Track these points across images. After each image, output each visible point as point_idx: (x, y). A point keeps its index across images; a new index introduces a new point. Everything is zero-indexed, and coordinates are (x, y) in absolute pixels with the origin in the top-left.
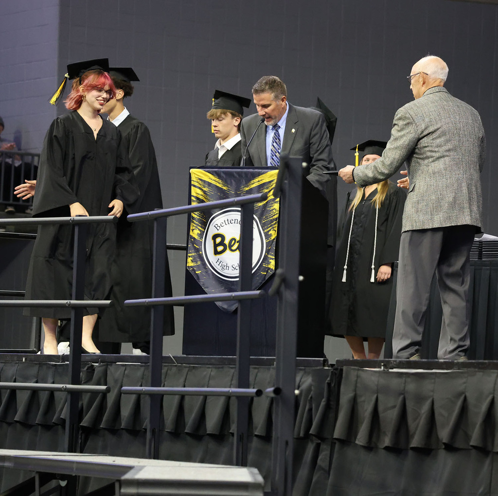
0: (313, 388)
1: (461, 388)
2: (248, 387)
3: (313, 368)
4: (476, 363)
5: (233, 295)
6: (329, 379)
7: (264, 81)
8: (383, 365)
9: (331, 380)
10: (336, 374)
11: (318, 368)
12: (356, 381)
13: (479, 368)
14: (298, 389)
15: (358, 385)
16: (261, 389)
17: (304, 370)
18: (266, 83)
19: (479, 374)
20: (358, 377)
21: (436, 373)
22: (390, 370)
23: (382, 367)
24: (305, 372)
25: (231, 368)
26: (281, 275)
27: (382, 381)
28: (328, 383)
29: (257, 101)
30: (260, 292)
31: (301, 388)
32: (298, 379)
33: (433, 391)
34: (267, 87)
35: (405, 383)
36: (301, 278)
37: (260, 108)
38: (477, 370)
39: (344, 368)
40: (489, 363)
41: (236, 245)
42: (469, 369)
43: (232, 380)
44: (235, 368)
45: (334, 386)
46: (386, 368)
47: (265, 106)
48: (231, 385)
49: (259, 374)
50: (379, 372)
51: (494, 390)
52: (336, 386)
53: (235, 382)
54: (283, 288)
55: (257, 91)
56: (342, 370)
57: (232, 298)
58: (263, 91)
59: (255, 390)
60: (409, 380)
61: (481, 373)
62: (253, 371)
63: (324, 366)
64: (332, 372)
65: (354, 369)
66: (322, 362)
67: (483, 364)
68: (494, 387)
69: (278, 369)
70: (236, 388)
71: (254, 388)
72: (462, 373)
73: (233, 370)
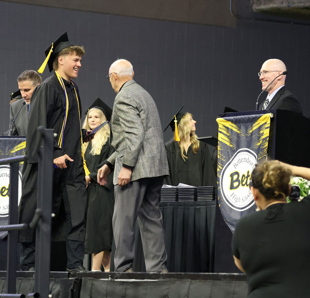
0: (61, 293)
1: (165, 292)
2: (15, 293)
3: (61, 279)
4: (176, 274)
5: (4, 227)
6: (72, 286)
7: (26, 73)
8: (110, 277)
9: (74, 287)
10: (77, 283)
11: (65, 279)
12: (92, 288)
13: (178, 278)
14: (50, 294)
15: (93, 291)
16: (24, 294)
17: (55, 280)
18: (27, 74)
19: (178, 282)
20: (92, 285)
21: (147, 282)
22: (116, 280)
23: (110, 278)
24: (55, 282)
25: (3, 279)
26: (39, 213)
27: (110, 288)
28: (71, 289)
29: (21, 87)
30: (24, 225)
31: (52, 293)
32: (51, 286)
33: (145, 295)
34: (28, 76)
35: (126, 289)
36: (53, 215)
37: (23, 91)
38: (176, 279)
39: (83, 278)
40: (185, 275)
41: (6, 191)
42: (170, 279)
43: (3, 288)
44: (5, 279)
45: (76, 291)
46: (113, 278)
47: (26, 90)
48: (2, 291)
49: (22, 283)
50: (108, 281)
51: (188, 294)
52: (77, 292)
53: (5, 289)
54: (40, 222)
55: (20, 80)
56: (81, 280)
57: (3, 229)
58: (25, 79)
59: (20, 295)
60: (128, 287)
61: (179, 282)
62: (18, 281)
63: (69, 277)
64: (74, 281)
65: (89, 279)
66: (67, 274)
67: (180, 275)
68: (188, 291)
69: (36, 280)
70: (6, 293)
71: (19, 293)
72: (166, 281)
73: (4, 281)
